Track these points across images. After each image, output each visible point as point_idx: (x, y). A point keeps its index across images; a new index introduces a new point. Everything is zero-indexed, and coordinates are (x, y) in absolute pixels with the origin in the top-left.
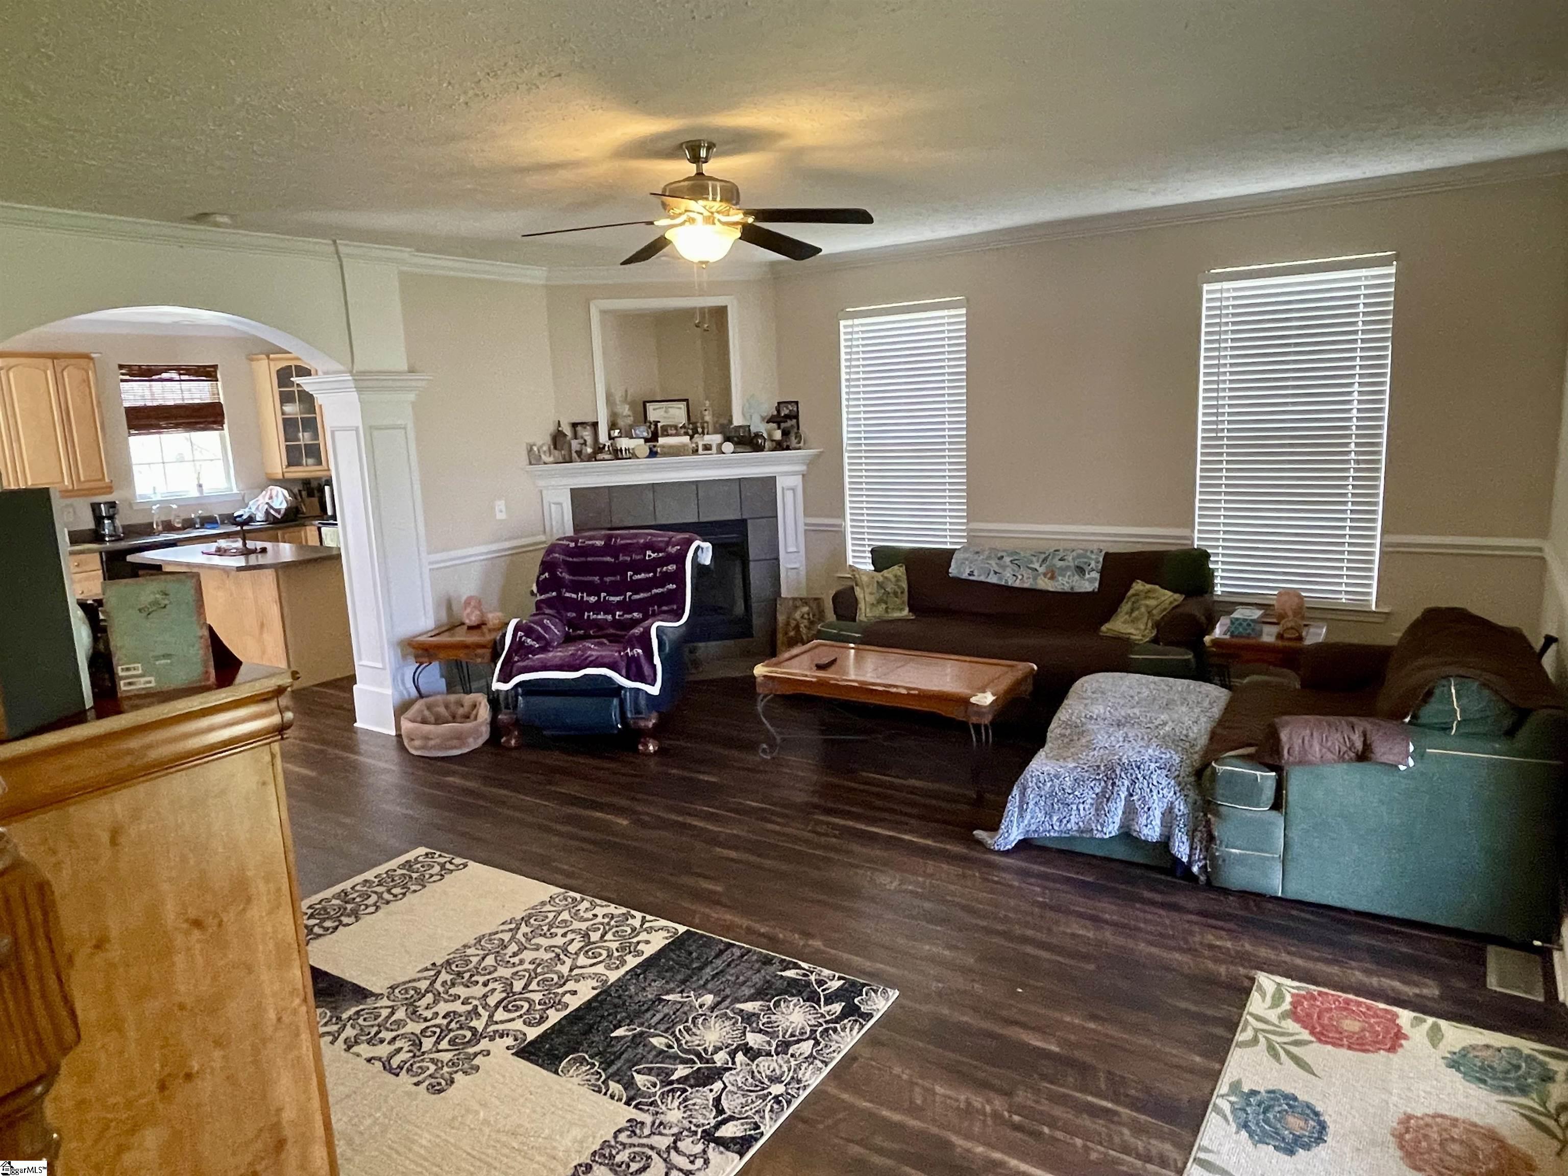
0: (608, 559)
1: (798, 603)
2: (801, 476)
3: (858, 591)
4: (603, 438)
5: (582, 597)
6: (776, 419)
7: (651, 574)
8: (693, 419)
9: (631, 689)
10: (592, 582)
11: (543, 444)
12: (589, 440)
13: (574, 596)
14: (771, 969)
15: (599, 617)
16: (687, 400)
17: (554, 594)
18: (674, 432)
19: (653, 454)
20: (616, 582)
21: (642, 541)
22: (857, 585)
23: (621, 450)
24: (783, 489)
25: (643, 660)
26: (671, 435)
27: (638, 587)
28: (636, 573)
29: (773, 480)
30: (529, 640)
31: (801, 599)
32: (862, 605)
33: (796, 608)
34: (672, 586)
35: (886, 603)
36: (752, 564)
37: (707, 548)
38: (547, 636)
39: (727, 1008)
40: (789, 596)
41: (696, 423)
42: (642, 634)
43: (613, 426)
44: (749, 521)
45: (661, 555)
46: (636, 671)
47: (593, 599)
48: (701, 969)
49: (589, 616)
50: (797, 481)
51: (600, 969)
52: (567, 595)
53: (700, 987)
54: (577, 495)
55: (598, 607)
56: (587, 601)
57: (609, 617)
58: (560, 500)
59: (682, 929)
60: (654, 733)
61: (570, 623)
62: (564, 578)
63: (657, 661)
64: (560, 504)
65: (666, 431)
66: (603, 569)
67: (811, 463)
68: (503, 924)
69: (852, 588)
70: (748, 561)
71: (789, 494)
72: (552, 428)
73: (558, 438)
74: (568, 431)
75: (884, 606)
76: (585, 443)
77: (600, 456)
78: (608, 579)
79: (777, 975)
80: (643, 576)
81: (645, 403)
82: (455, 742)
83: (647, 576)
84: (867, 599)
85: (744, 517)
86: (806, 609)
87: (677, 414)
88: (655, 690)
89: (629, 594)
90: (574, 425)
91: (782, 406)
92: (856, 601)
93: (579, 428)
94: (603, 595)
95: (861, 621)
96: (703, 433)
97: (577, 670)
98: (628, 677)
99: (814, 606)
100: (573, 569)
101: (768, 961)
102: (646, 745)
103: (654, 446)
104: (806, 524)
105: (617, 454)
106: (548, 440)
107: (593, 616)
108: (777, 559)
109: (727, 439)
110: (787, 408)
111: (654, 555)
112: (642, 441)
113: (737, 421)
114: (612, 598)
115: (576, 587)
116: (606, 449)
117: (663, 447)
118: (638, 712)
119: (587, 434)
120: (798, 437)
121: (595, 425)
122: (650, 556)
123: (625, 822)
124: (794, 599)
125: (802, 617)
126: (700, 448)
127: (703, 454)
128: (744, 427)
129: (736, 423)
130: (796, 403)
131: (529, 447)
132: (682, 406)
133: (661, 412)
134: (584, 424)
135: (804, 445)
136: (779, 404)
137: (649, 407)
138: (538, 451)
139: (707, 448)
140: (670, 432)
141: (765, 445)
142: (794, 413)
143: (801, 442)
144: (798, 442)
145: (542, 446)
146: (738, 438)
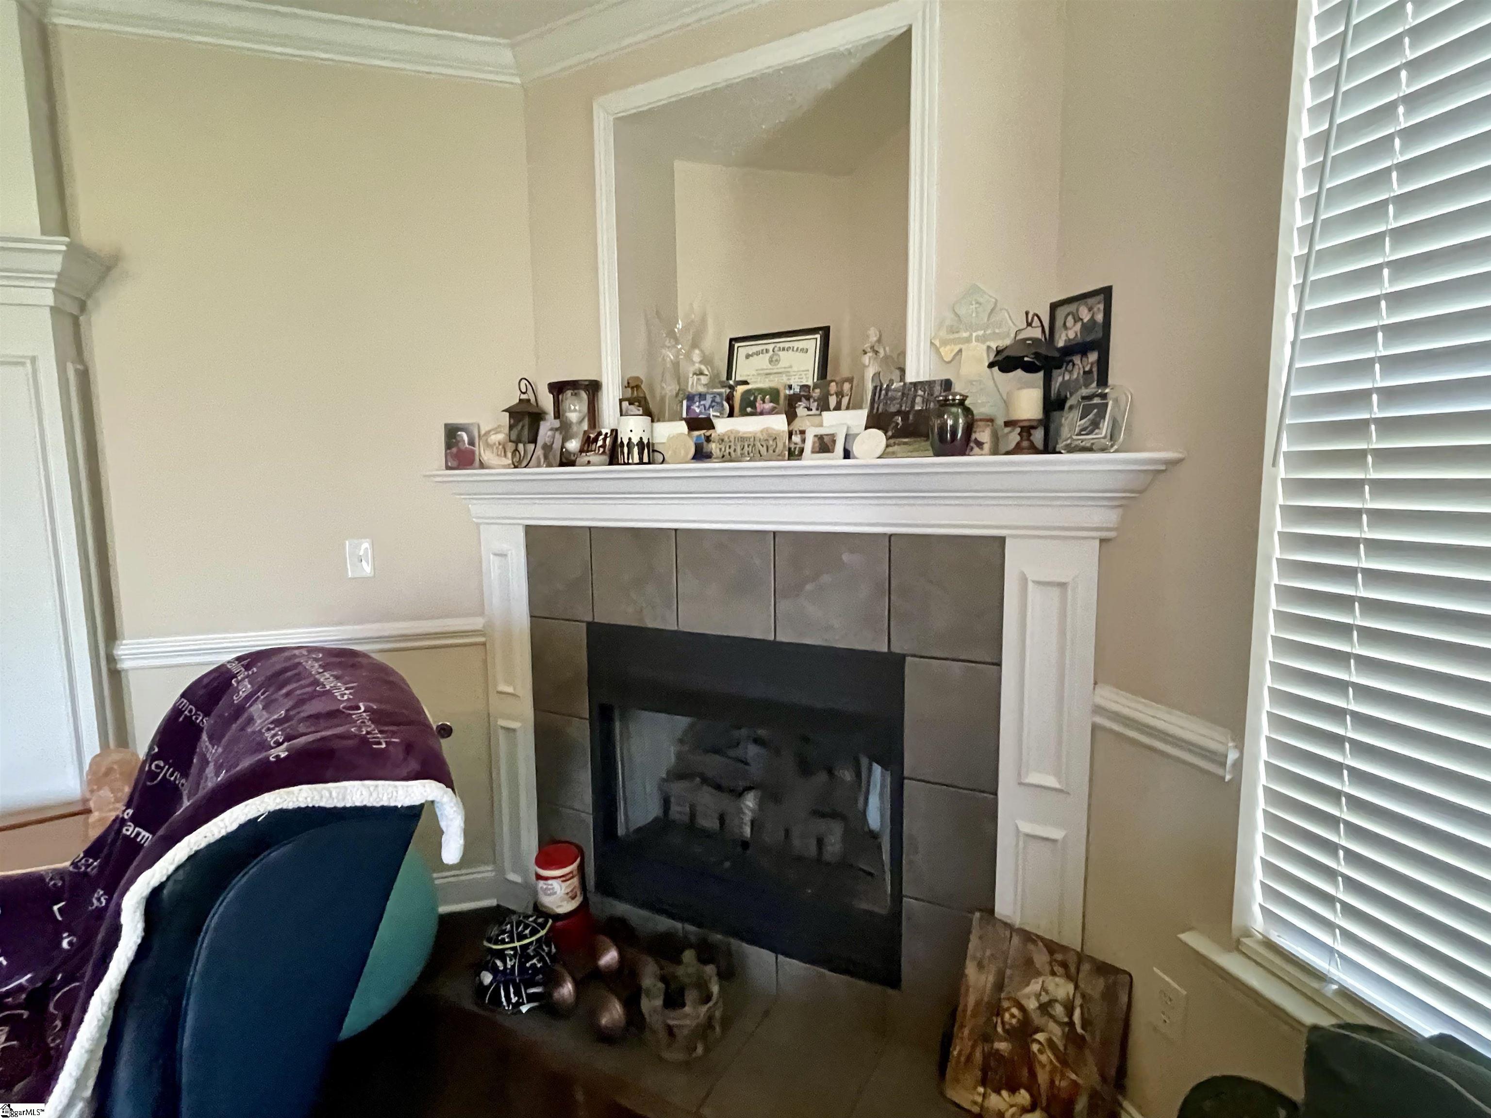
1: (1041, 958)
4: (610, 418)
6: (1034, 357)
16: (828, 332)
18: (768, 406)
19: (701, 454)
29: (994, 550)
31: (1052, 947)
33: (1029, 970)
40: (1017, 922)
44: (909, 659)
54: (538, 540)
58: (505, 547)
64: (503, 555)
65: (753, 405)
73: (526, 418)
74: (547, 401)
77: (588, 457)
81: (738, 342)
85: (896, 649)
86: (1061, 989)
87: (800, 364)
90: (558, 389)
99: (1096, 987)
103: (708, 439)
104: (1096, 709)
108: (992, 793)
112: (682, 427)
113: (917, 367)
116: (600, 441)
117: (725, 439)
121: (593, 388)
124: (1028, 937)
125: (1045, 1008)
126: (808, 446)
127: (810, 460)
128: (928, 385)
129: (911, 377)
130: (1106, 293)
131: (452, 432)
132: (812, 343)
133: (762, 362)
134: (574, 385)
135: (1112, 437)
136: (1054, 307)
137: (742, 350)
138: (472, 443)
139: (824, 445)
140: (759, 405)
141: (983, 435)
142: (1098, 334)
143: (1105, 426)
144: (1095, 425)
145: (488, 433)
146: (905, 415)
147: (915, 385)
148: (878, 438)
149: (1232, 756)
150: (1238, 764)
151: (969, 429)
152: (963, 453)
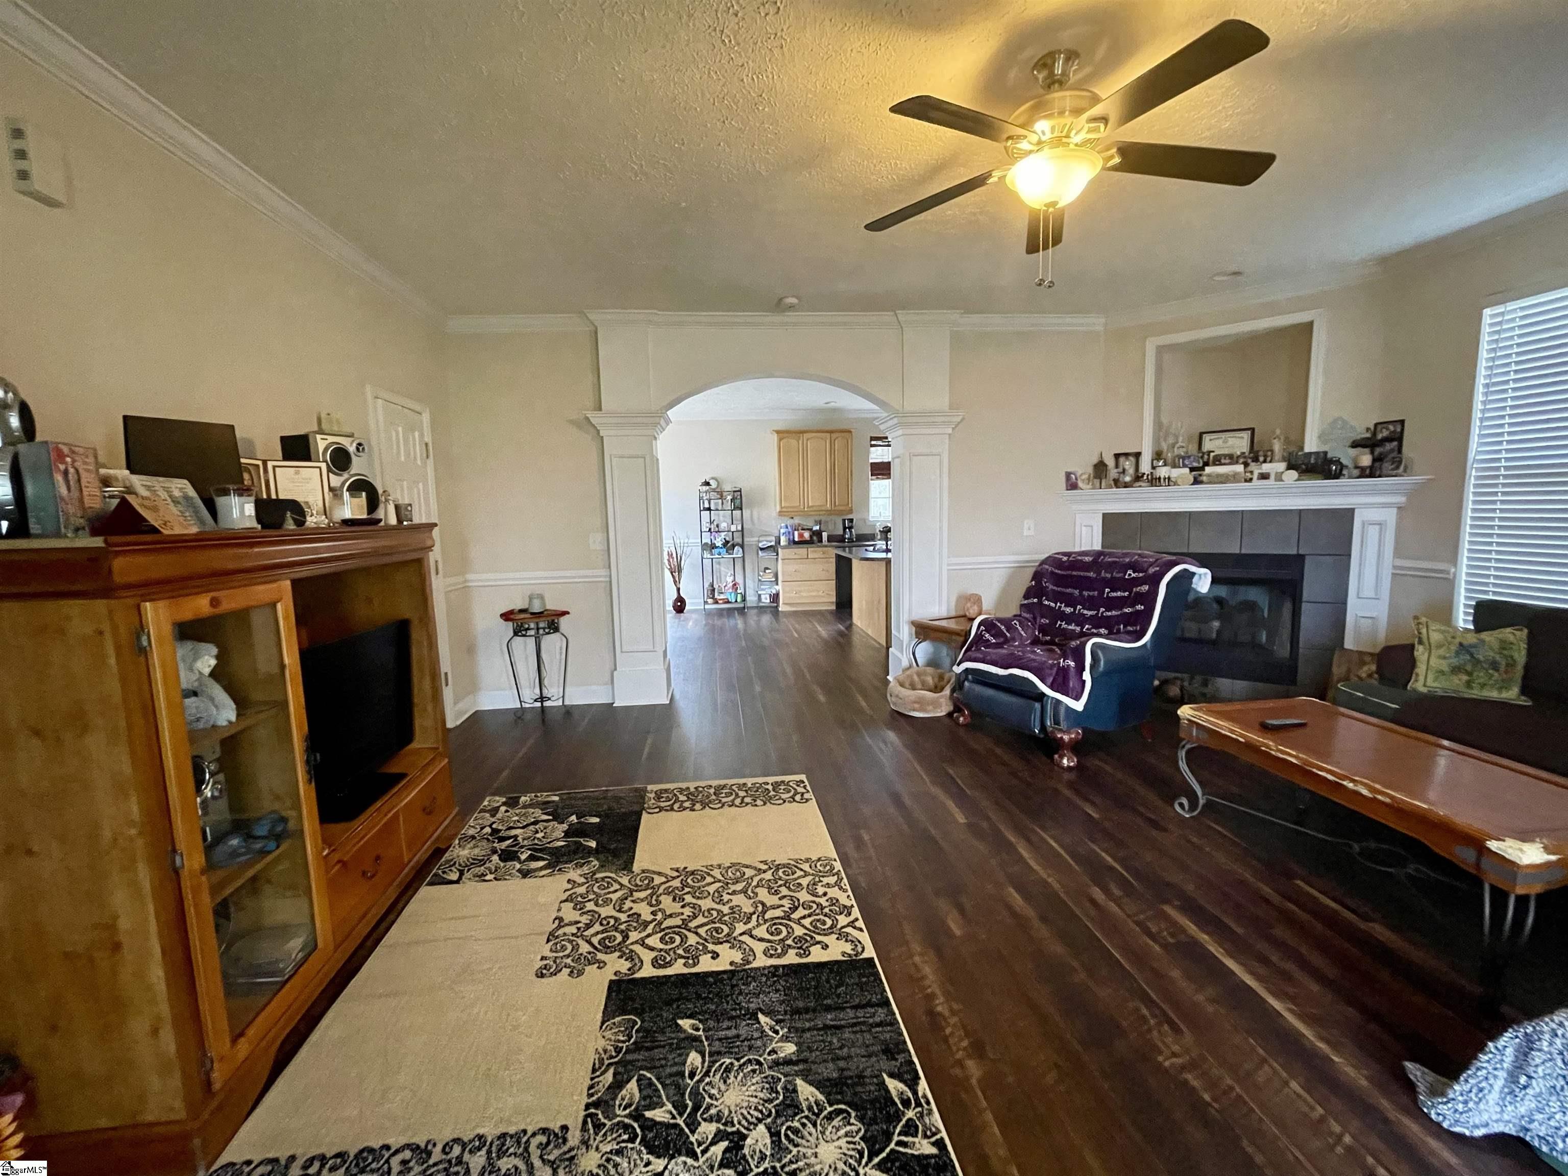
0: (1091, 574)
1: (1366, 659)
2: (1395, 511)
3: (1420, 652)
4: (1145, 467)
5: (1060, 607)
6: (1368, 443)
7: (1126, 594)
8: (1256, 448)
9: (1053, 698)
10: (1071, 594)
11: (1084, 474)
12: (1131, 471)
13: (1053, 605)
14: (885, 1064)
15: (1070, 627)
16: (1253, 430)
17: (1035, 600)
18: (1227, 461)
19: (1196, 482)
20: (1093, 597)
21: (1127, 560)
22: (1421, 642)
23: (1160, 478)
24: (1363, 524)
25: (1072, 672)
26: (1225, 464)
27: (1111, 604)
28: (1112, 591)
29: (1349, 514)
30: (987, 635)
32: (1421, 669)
34: (1140, 607)
35: (1469, 674)
36: (1304, 605)
37: (1205, 574)
38: (1008, 635)
39: (785, 1076)
40: (1355, 649)
41: (1258, 451)
42: (1077, 647)
43: (1158, 455)
44: (1307, 557)
45: (1141, 575)
46: (1061, 683)
47: (1069, 610)
48: (828, 1009)
49: (1060, 625)
50: (1390, 516)
51: (759, 947)
52: (1046, 603)
53: (797, 1030)
54: (1109, 520)
55: (1069, 619)
56: (1064, 611)
57: (1078, 629)
58: (1091, 523)
59: (870, 952)
60: (1076, 748)
61: (1043, 630)
62: (1048, 587)
63: (1087, 676)
64: (1091, 527)
65: (1219, 461)
66: (1082, 583)
67: (1414, 494)
68: (761, 862)
69: (1412, 647)
70: (1301, 602)
71: (1373, 532)
72: (1095, 460)
73: (1100, 468)
74: (1110, 462)
75: (1465, 678)
76: (1124, 471)
77: (1137, 484)
78: (1086, 593)
79: (879, 1076)
80: (1119, 594)
81: (1201, 434)
82: (916, 706)
83: (1123, 594)
84: (1431, 663)
85: (1301, 552)
86: (1374, 667)
87: (1240, 444)
88: (1078, 706)
89: (1102, 610)
90: (1117, 456)
91: (1379, 427)
92: (1413, 663)
93: (1122, 459)
94: (1079, 607)
95: (1414, 690)
96: (1265, 461)
97: (1006, 668)
98: (1052, 687)
100: (1059, 580)
101: (894, 1049)
102: (1061, 757)
103: (1200, 475)
104: (1395, 567)
105: (1154, 481)
106: (1090, 470)
107: (1064, 625)
108: (1345, 603)
109: (1290, 467)
110: (1387, 429)
111: (1133, 575)
112: (1187, 470)
113: (1311, 445)
114: (1085, 612)
115: (1057, 597)
116: (1145, 477)
117: (1209, 475)
118: (1057, 722)
119: (1128, 464)
120: (1397, 462)
121: (1138, 455)
122: (1130, 575)
123: (961, 819)
124: (1360, 653)
126: (1255, 476)
127: (1256, 482)
128: (1317, 453)
129: (1307, 449)
130: (1402, 422)
131: (1068, 475)
132: (1246, 435)
133: (1219, 442)
134: (1126, 455)
135: (1405, 471)
136: (1376, 425)
137: (1206, 438)
138: (1076, 479)
139: (1264, 476)
140: (1223, 461)
141: (1345, 472)
142: (1397, 436)
143: (1402, 468)
144: (1397, 468)
145: (1081, 475)
146: (1306, 465)
147: (1311, 453)
148: (1294, 474)
149: (1453, 570)
150: (1455, 574)
151: (1341, 470)
152: (1337, 478)
